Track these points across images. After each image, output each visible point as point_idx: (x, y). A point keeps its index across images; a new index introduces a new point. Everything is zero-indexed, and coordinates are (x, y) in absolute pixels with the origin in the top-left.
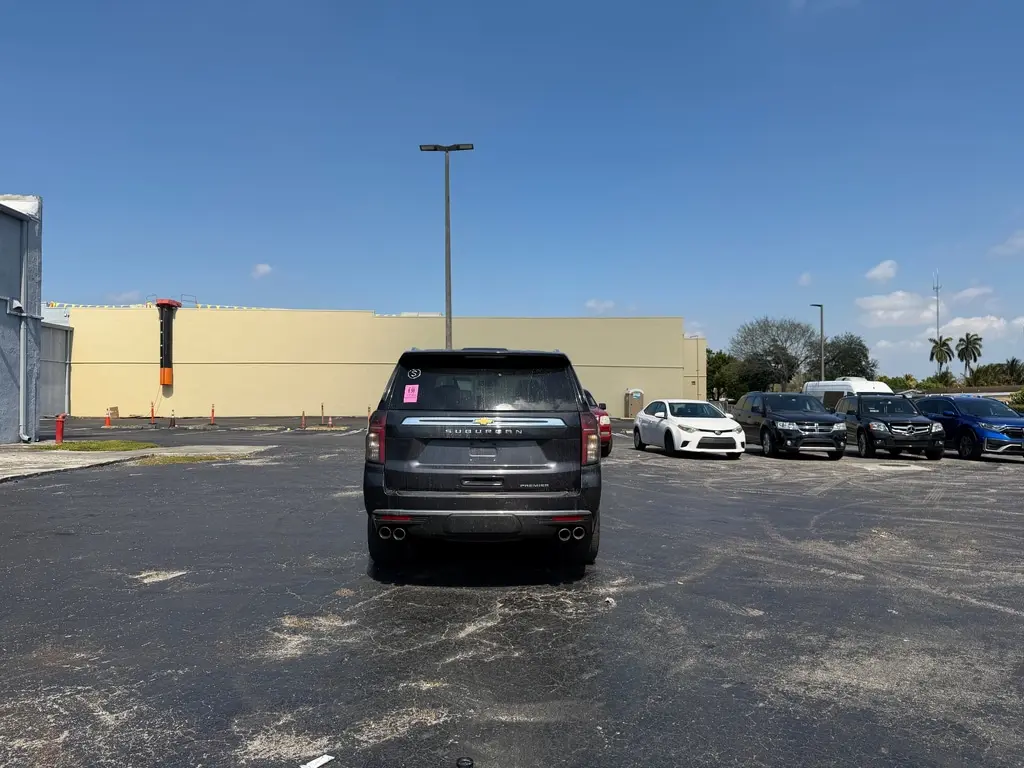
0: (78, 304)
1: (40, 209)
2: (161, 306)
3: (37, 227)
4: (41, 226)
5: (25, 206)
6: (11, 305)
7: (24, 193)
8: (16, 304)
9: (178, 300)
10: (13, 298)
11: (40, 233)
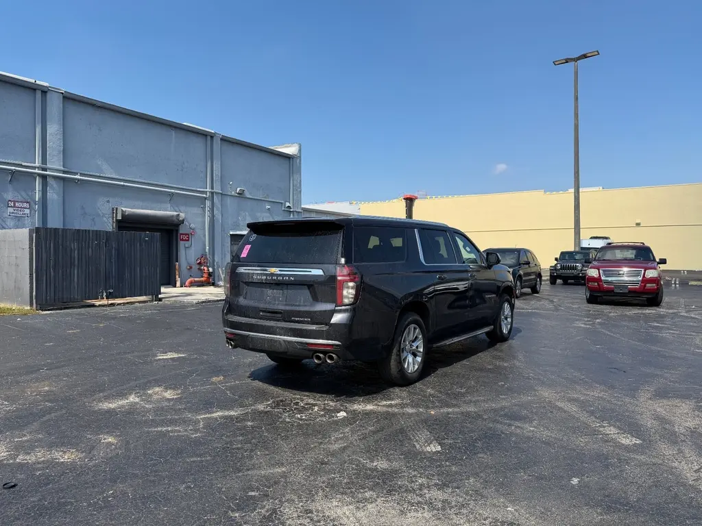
0: (365, 201)
1: (300, 150)
2: (406, 199)
3: (298, 161)
4: (300, 161)
5: (291, 150)
6: (285, 205)
7: (292, 143)
8: (288, 204)
9: (416, 195)
10: (286, 201)
11: (300, 163)
